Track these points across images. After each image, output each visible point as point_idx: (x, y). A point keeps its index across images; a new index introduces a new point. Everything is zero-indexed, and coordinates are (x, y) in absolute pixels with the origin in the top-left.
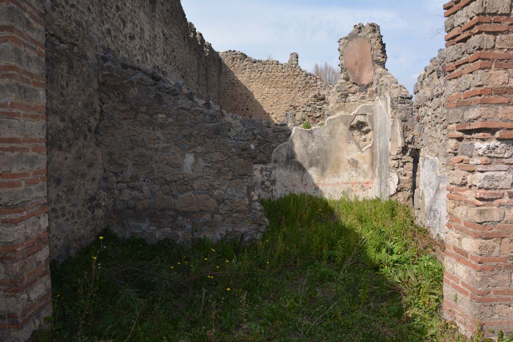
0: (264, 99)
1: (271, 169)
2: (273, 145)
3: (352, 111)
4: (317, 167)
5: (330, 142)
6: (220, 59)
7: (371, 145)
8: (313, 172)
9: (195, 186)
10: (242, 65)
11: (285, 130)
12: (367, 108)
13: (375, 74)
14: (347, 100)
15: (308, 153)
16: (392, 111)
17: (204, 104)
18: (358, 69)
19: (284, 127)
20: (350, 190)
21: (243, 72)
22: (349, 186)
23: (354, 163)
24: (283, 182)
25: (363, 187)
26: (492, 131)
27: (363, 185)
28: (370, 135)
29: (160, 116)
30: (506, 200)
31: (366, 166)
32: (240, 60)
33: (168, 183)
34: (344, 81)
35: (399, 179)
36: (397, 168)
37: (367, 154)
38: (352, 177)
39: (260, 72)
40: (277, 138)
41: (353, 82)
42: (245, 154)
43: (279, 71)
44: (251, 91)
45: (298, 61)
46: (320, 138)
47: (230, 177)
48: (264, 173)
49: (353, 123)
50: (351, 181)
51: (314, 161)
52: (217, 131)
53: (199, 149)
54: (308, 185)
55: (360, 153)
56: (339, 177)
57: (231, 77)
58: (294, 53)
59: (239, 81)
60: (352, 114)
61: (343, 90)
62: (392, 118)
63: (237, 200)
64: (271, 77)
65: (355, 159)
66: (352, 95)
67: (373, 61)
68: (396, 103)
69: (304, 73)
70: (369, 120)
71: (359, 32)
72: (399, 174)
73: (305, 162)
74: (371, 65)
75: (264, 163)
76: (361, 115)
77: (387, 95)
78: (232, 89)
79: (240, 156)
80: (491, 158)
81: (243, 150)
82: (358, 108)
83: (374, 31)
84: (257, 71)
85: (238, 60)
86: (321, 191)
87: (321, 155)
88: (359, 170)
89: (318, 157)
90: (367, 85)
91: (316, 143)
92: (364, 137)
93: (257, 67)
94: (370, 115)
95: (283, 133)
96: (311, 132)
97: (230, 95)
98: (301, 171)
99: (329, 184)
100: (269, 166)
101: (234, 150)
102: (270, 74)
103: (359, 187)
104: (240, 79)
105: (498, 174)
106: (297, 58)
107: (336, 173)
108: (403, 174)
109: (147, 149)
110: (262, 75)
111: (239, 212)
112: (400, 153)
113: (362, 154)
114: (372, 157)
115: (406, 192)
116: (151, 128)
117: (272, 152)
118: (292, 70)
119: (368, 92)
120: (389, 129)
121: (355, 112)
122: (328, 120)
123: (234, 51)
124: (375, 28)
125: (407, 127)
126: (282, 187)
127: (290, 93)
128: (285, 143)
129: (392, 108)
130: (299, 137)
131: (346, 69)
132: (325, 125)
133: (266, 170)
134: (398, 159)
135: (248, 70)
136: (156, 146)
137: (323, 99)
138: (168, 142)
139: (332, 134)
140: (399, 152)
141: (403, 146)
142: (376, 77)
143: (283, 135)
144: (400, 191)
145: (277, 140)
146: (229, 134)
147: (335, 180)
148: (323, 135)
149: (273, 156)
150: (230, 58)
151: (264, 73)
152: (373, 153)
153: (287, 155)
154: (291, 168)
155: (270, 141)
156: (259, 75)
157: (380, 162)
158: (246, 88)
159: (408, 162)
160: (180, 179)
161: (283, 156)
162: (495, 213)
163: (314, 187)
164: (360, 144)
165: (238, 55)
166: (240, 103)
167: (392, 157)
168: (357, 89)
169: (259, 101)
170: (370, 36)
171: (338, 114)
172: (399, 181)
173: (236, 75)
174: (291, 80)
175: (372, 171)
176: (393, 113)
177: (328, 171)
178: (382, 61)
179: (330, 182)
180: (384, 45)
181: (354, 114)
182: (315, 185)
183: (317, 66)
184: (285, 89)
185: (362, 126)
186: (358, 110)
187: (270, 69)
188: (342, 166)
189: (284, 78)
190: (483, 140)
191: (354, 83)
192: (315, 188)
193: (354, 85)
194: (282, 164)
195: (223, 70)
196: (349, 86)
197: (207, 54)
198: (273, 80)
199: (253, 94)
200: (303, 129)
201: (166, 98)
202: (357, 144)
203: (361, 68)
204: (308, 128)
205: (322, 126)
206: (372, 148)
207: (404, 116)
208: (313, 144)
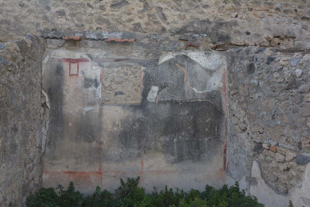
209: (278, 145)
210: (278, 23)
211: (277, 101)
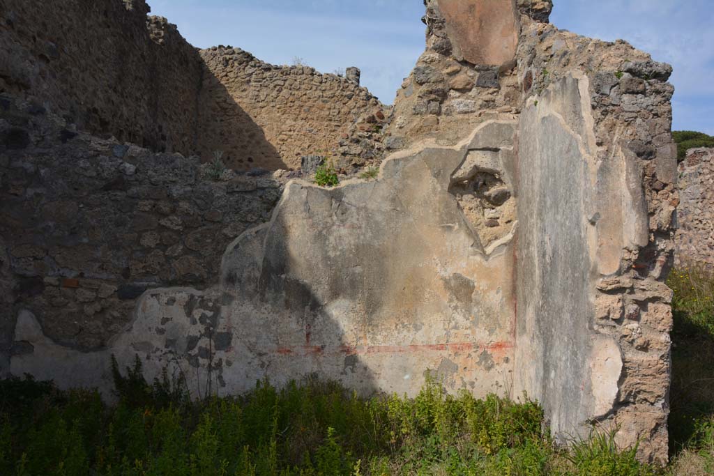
0: (283, 140)
1: (217, 301)
2: (224, 231)
3: (458, 139)
4: (353, 297)
5: (392, 225)
6: (201, 62)
7: (509, 236)
8: (342, 313)
10: (242, 74)
11: (263, 189)
12: (500, 131)
13: (522, 38)
14: (444, 110)
15: (328, 258)
16: (598, 122)
18: (477, 24)
19: (259, 179)
20: (447, 366)
21: (245, 87)
22: (445, 353)
23: (462, 289)
24: (253, 340)
25: (485, 356)
27: (485, 352)
28: (507, 208)
31: (495, 298)
32: (240, 64)
34: (436, 56)
35: (624, 361)
36: (619, 321)
37: (499, 263)
38: (456, 327)
39: (278, 87)
40: (237, 211)
41: (460, 59)
43: (314, 88)
44: (259, 124)
45: (358, 80)
46: (362, 213)
48: (197, 314)
49: (459, 174)
50: (452, 340)
51: (346, 281)
54: (326, 350)
55: (478, 258)
56: (417, 328)
57: (219, 98)
58: (353, 68)
59: (236, 104)
60: (458, 147)
61: (433, 79)
62: (599, 144)
64: (298, 99)
65: (465, 276)
66: (458, 94)
67: (517, 6)
68: (613, 94)
69: (363, 93)
70: (507, 166)
72: (625, 342)
73: (320, 283)
74: (511, 17)
75: (200, 283)
76: (483, 149)
78: (222, 120)
82: (476, 131)
84: (272, 86)
85: (236, 64)
86: (366, 368)
87: (365, 263)
88: (475, 310)
89: (358, 270)
90: (501, 68)
91: (352, 227)
92: (489, 213)
93: (271, 78)
94: (508, 152)
96: (337, 196)
97: (218, 131)
98: (307, 308)
99: (387, 349)
100: (213, 293)
102: (296, 93)
103: (476, 357)
104: (237, 100)
106: (359, 76)
107: (409, 316)
108: (639, 342)
110: (281, 94)
112: (629, 268)
113: (485, 263)
114: (515, 272)
115: (646, 406)
117: (222, 252)
118: (339, 86)
119: (504, 90)
120: (587, 183)
121: (467, 141)
122: (388, 162)
123: (229, 47)
125: (654, 176)
126: (251, 355)
127: (334, 131)
128: (261, 226)
129: (598, 112)
130: (302, 208)
131: (443, 22)
132: (380, 176)
133: (203, 303)
134: (620, 290)
135: (254, 84)
139: (399, 204)
140: (626, 265)
141: (644, 244)
142: (526, 45)
143: (255, 204)
144: (626, 403)
145: (236, 218)
147: (407, 336)
148: (372, 206)
149: (225, 264)
150: (221, 59)
151: (284, 91)
152: (517, 262)
153: (265, 259)
154: (275, 299)
155: (218, 219)
156: (274, 93)
157: (546, 292)
158: (250, 120)
159: (654, 300)
161: (254, 264)
163: (344, 355)
164: (481, 234)
165: (236, 55)
166: (236, 147)
167: (600, 283)
168: (473, 77)
169: (274, 145)
171: (418, 146)
172: (624, 368)
173: (230, 93)
174: (338, 105)
175: (512, 313)
176: (602, 127)
177: (386, 310)
178: (541, 7)
179: (392, 343)
181: (463, 147)
182: (348, 351)
184: (326, 123)
185: (484, 184)
186: (476, 136)
187: (297, 83)
188: (427, 296)
189: (323, 101)
191: (464, 63)
192: (346, 359)
193: (465, 68)
194: (250, 288)
195: (206, 83)
196: (449, 70)
197: (161, 40)
198: (301, 104)
199: (262, 130)
200: (316, 185)
202: (472, 234)
203: (484, 23)
204: (330, 184)
205: (372, 179)
206: (512, 244)
207: (643, 135)
208: (344, 231)
209: (82, 275)
210: (9, 52)
211: (81, 206)
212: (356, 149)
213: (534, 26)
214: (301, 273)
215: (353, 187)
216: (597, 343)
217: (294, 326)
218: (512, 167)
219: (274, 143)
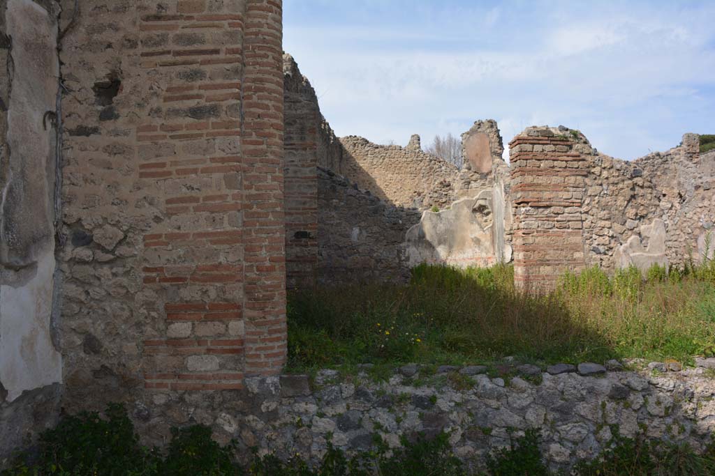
0: (387, 185)
1: (405, 247)
2: (406, 227)
3: (474, 196)
4: (445, 244)
5: (456, 223)
6: (341, 145)
7: (491, 225)
8: (442, 251)
9: (360, 250)
10: (363, 150)
11: (417, 214)
12: (487, 193)
13: (493, 164)
14: (469, 187)
15: (437, 233)
16: (505, 196)
17: (366, 192)
18: (479, 160)
19: (415, 211)
21: (365, 158)
22: (473, 261)
23: (477, 241)
24: (416, 258)
26: (527, 203)
27: (485, 260)
28: (490, 216)
29: (334, 200)
30: (535, 234)
31: (488, 244)
32: (362, 146)
33: (340, 248)
34: (467, 170)
35: (512, 250)
36: (511, 241)
37: (488, 233)
38: (476, 253)
39: (383, 157)
40: (410, 221)
42: (396, 227)
43: (402, 157)
44: (373, 177)
45: (419, 144)
46: (447, 220)
47: (385, 244)
49: (475, 207)
50: (475, 256)
51: (443, 240)
52: (376, 211)
53: (363, 224)
54: (438, 260)
55: (482, 232)
56: (464, 253)
57: (352, 164)
58: (415, 135)
59: (361, 167)
60: (474, 199)
61: (466, 178)
62: (506, 201)
63: (390, 260)
64: (394, 163)
65: (478, 237)
66: (474, 182)
67: (492, 153)
70: (489, 203)
71: (479, 128)
72: (513, 245)
73: (434, 241)
74: (490, 156)
76: (482, 199)
77: (502, 182)
78: (354, 176)
79: (392, 228)
80: (527, 215)
81: (394, 224)
82: (479, 193)
83: (492, 126)
84: (379, 156)
85: (360, 146)
87: (448, 234)
88: (481, 247)
89: (446, 236)
90: (487, 173)
91: (444, 224)
92: (485, 218)
93: (379, 152)
94: (489, 200)
95: (414, 216)
96: (439, 215)
98: (431, 249)
99: (456, 260)
101: (387, 224)
102: (393, 160)
103: (482, 261)
104: (361, 165)
105: (531, 222)
106: (419, 140)
107: (462, 249)
109: (325, 224)
110: (385, 161)
111: (391, 268)
113: (484, 233)
114: (493, 235)
116: (328, 210)
117: (406, 233)
119: (488, 180)
120: (503, 210)
121: (477, 197)
122: (453, 204)
123: (355, 136)
124: (492, 124)
127: (414, 179)
128: (417, 225)
129: (505, 193)
130: (429, 219)
131: (468, 160)
132: (451, 208)
134: (511, 234)
135: (370, 156)
136: (332, 222)
137: (449, 185)
138: (340, 220)
139: (457, 216)
142: (494, 167)
143: (415, 218)
146: (384, 213)
147: (461, 256)
148: (449, 217)
149: (407, 236)
150: (351, 143)
151: (386, 159)
152: (493, 232)
153: (419, 235)
154: (422, 247)
156: (381, 161)
157: (499, 238)
158: (369, 175)
160: (349, 245)
161: (416, 237)
162: (530, 240)
163: (442, 262)
164: (482, 225)
165: (359, 141)
167: (506, 233)
168: (478, 177)
170: (488, 131)
171: (462, 199)
173: (358, 161)
174: (415, 165)
175: (492, 247)
177: (455, 248)
178: (499, 152)
179: (457, 258)
180: (500, 138)
181: (476, 199)
183: (437, 139)
184: (409, 175)
185: (483, 209)
186: (480, 195)
187: (393, 154)
188: (467, 243)
189: (407, 164)
190: (524, 207)
191: (475, 172)
193: (476, 174)
194: (415, 243)
195: (344, 156)
196: (471, 175)
198: (396, 165)
199: (375, 181)
200: (432, 212)
201: (339, 188)
202: (479, 224)
203: (481, 159)
204: (436, 212)
205: (449, 210)
206: (492, 227)
208: (441, 225)
212: (436, 195)
213: (497, 160)
214: (428, 237)
215: (443, 212)
216: (506, 246)
217: (428, 254)
218: (491, 204)
219: (382, 187)
